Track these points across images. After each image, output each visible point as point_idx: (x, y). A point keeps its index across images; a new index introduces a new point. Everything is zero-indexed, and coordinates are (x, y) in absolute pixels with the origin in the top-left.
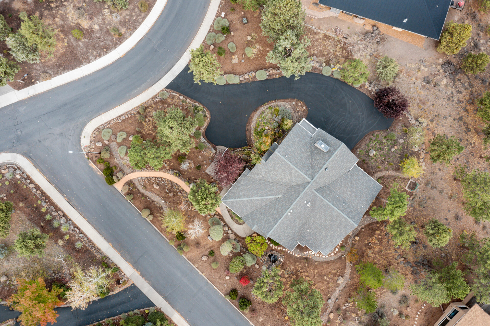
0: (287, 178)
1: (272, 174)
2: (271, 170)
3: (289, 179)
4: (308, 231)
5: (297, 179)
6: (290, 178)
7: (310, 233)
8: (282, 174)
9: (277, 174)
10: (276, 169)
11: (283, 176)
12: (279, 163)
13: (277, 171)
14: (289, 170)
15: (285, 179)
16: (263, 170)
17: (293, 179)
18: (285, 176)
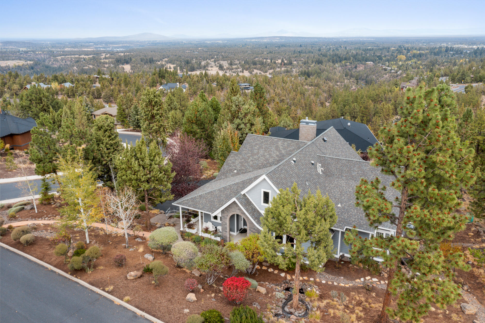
0: (274, 155)
1: (252, 161)
2: (249, 157)
3: (277, 156)
4: (339, 205)
5: (289, 149)
6: (278, 153)
7: (344, 208)
8: (266, 154)
9: (259, 157)
10: (255, 151)
11: (268, 156)
12: (257, 144)
13: (258, 153)
14: (273, 144)
15: (272, 157)
16: (237, 162)
17: (283, 152)
18: (269, 154)
